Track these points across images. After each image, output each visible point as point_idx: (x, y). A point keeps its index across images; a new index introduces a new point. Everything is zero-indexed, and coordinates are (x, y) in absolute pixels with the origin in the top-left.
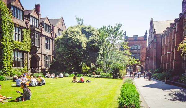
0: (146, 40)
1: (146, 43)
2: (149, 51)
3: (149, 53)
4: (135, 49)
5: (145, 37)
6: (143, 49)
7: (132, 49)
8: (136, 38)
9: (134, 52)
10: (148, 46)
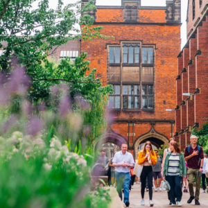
0: (178, 24)
1: (179, 35)
2: (191, 63)
3: (192, 73)
4: (131, 61)
5: (173, 11)
6: (163, 62)
7: (117, 61)
8: (134, 11)
9: (124, 75)
10: (187, 46)
